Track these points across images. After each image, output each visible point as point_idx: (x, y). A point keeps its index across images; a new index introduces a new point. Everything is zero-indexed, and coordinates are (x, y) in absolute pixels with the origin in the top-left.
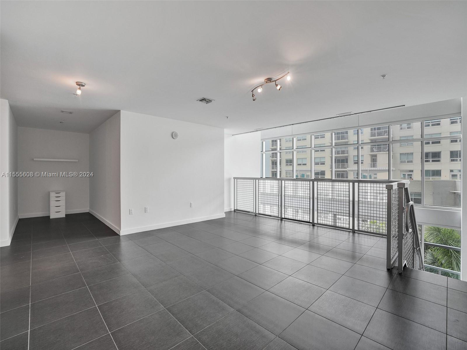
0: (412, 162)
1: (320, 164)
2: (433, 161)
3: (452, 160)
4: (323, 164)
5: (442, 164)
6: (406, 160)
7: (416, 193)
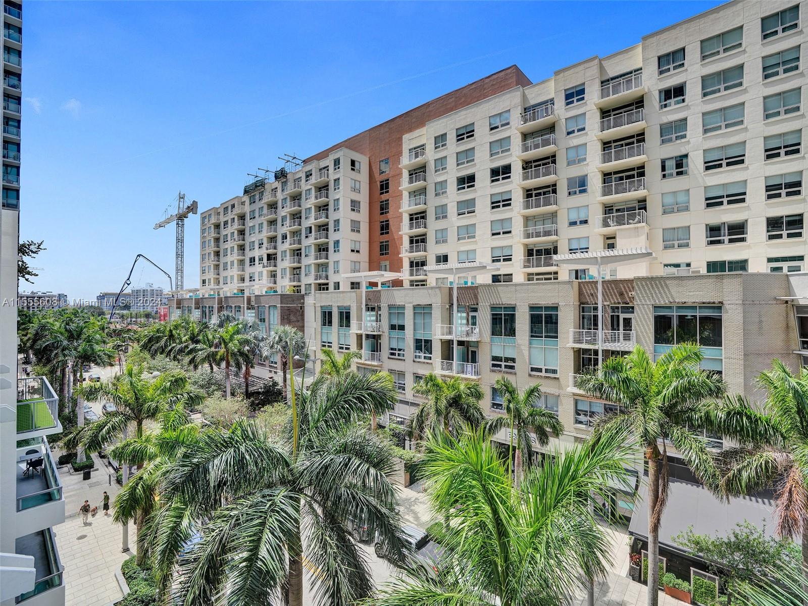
0: (687, 245)
1: (502, 260)
2: (731, 241)
3: (771, 237)
4: (508, 259)
5: (749, 247)
6: (676, 243)
7: (704, 303)
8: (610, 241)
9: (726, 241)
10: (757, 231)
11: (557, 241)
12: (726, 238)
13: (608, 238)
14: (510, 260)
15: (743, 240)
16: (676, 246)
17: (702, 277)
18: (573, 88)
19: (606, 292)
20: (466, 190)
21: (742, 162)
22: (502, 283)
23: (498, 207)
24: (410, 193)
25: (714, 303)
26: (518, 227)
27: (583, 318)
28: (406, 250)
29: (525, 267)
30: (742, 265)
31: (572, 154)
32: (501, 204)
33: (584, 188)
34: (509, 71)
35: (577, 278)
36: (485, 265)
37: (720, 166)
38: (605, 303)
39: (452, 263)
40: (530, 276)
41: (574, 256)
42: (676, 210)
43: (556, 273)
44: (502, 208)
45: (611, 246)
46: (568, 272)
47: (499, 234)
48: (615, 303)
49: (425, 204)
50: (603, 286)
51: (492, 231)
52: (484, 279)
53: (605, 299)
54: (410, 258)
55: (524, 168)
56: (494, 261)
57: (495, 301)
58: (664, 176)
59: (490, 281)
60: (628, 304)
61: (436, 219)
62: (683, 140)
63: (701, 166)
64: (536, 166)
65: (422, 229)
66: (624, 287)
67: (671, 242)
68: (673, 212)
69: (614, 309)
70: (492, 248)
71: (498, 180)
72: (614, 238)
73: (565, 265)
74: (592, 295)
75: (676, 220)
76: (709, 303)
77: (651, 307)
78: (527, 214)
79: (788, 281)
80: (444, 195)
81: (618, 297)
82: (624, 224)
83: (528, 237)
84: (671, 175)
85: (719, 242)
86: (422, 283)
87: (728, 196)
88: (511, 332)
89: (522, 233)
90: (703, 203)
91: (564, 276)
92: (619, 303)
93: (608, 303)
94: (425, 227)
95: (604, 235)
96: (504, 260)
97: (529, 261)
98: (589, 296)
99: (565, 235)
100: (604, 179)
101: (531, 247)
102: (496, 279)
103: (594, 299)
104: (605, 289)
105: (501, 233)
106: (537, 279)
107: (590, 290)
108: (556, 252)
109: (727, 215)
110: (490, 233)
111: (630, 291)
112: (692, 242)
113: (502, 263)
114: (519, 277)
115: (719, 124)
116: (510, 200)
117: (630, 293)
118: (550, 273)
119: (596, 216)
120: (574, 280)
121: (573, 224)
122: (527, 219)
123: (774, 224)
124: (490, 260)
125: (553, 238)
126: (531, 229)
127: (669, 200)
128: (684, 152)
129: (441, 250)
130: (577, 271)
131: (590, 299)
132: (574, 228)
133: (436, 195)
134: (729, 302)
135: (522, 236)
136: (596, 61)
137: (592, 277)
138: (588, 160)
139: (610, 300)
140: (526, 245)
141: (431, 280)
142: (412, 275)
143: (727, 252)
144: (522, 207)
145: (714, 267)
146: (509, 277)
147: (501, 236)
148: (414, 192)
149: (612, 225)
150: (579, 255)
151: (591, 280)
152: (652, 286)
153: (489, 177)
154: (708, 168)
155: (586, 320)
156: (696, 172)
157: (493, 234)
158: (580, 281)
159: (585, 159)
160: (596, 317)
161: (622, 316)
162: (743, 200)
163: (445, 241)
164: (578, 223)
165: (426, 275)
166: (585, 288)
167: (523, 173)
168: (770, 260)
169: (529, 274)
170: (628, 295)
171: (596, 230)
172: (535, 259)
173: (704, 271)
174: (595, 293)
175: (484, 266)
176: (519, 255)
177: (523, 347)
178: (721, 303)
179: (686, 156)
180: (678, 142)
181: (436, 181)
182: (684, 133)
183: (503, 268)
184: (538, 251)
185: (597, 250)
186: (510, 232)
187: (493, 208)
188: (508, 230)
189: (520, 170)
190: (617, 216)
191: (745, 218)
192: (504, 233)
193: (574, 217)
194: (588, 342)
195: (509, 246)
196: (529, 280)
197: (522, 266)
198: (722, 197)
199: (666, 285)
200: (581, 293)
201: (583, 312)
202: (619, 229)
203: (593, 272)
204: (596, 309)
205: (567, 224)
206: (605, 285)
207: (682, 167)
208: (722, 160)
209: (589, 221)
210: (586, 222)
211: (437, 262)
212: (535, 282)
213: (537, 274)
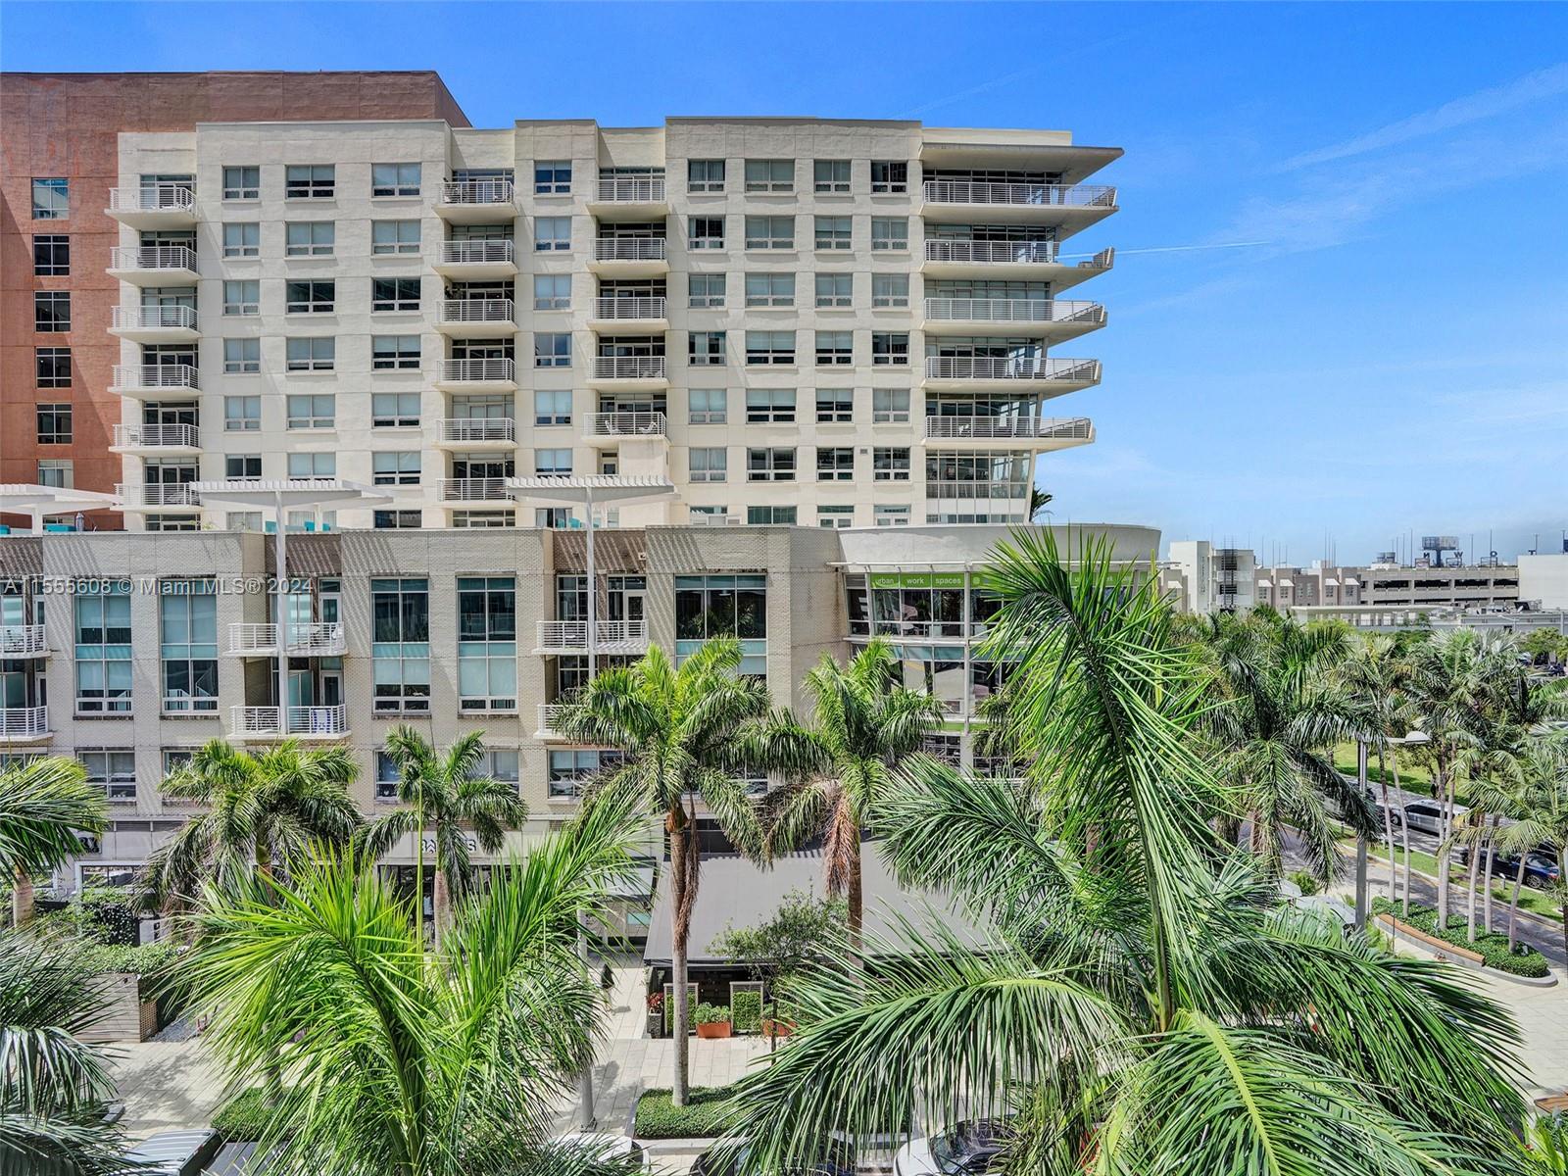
0: (722, 478)
2: (777, 477)
3: (821, 477)
4: (411, 479)
5: (797, 488)
6: (708, 473)
7: (743, 571)
8: (609, 461)
9: (772, 477)
10: (806, 465)
11: (512, 452)
12: (772, 472)
13: (604, 455)
14: (416, 481)
15: (790, 477)
16: (708, 478)
17: (741, 530)
18: (550, 162)
19: (601, 551)
20: (311, 314)
21: (790, 360)
22: (398, 530)
23: (391, 365)
24: (143, 290)
25: (756, 571)
26: (433, 413)
27: (562, 598)
28: (134, 438)
29: (448, 497)
30: (787, 514)
31: (545, 288)
32: (397, 360)
33: (564, 357)
34: (422, 79)
35: (550, 524)
36: (356, 488)
37: (766, 360)
38: (600, 572)
39: (273, 478)
40: (458, 518)
41: (545, 483)
42: (708, 420)
43: (511, 513)
44: (397, 370)
45: (610, 470)
46: (534, 511)
47: (391, 423)
48: (615, 572)
49: (194, 326)
50: (595, 540)
51: (373, 415)
52: (355, 518)
53: (600, 564)
54: (145, 459)
55: (448, 295)
56: (378, 481)
57: (382, 568)
58: (693, 360)
59: (370, 525)
60: (636, 572)
61: (228, 368)
62: (720, 308)
63: (743, 357)
64: (473, 296)
65: (183, 387)
66: (631, 544)
67: (701, 472)
68: (703, 422)
69: (614, 582)
70: (374, 453)
71: (390, 307)
72: (615, 455)
73: (528, 498)
74: (577, 556)
75: (707, 436)
76: (750, 571)
77: (671, 577)
78: (454, 391)
79: (838, 539)
80: (251, 316)
81: (621, 561)
82: (631, 433)
83: (456, 438)
84: (703, 360)
85: (762, 477)
86: (188, 523)
87: (775, 408)
88: (420, 632)
89: (442, 427)
90: (744, 414)
91: (526, 519)
92: (622, 571)
93: (605, 571)
94: (194, 385)
95: (599, 449)
96: (403, 481)
97: (456, 486)
98: (571, 559)
99: (529, 443)
100: (601, 347)
101: (461, 458)
102: (383, 519)
103: (579, 563)
104: (599, 547)
105: (397, 423)
106: (474, 524)
107: (573, 547)
108: (511, 473)
109: (772, 437)
110: (369, 420)
111: (640, 551)
112: (730, 474)
113: (397, 486)
114: (435, 518)
115: (765, 297)
116: (418, 354)
117: (639, 554)
118: (499, 513)
119: (585, 413)
120: (546, 528)
121: (544, 421)
122: (453, 401)
123: (825, 457)
124: (369, 478)
125: (506, 444)
126: (461, 422)
127: (699, 401)
128: (721, 329)
129: (243, 445)
130: (550, 512)
131: (574, 564)
132: (544, 428)
133: (227, 311)
134: (774, 570)
135: (442, 434)
136: (592, 129)
137: (576, 524)
138: (573, 307)
139: (606, 564)
140: (451, 454)
141: (214, 517)
142: (151, 499)
143: (772, 494)
144: (442, 374)
145: (757, 514)
146: (412, 518)
147: (396, 428)
148: (160, 290)
149: (611, 431)
150: (554, 482)
151: (575, 530)
152: (673, 542)
153: (370, 297)
154: (751, 361)
155: (566, 603)
156: (736, 364)
157: (378, 424)
158: (556, 530)
159: (567, 304)
160: (584, 596)
161: (628, 594)
162: (791, 418)
163: (253, 425)
164: (554, 420)
165: (198, 503)
166: (564, 543)
167: (446, 304)
168: (821, 509)
169: (457, 513)
170: (637, 558)
171: (583, 438)
172: (469, 483)
173: (744, 521)
174: (582, 552)
175: (354, 491)
176: (435, 472)
177: (444, 662)
178: (765, 570)
179: (723, 334)
180: (713, 309)
181: (227, 278)
182: (721, 297)
183: (400, 498)
184: (475, 467)
185: (585, 476)
186: (416, 423)
187: (378, 365)
188: (413, 418)
189: (442, 298)
190: (620, 416)
191: (795, 445)
192: (402, 423)
193: (546, 409)
194: (570, 644)
195: (415, 452)
196: (456, 526)
197: (443, 496)
198: (767, 408)
199: (692, 539)
200: (557, 554)
201: (562, 587)
202: (622, 441)
203: (579, 513)
204: (583, 581)
205: (533, 420)
206: (599, 540)
207: (718, 352)
208: (768, 352)
209: (574, 420)
210: (567, 420)
211: (229, 475)
212: (469, 528)
213: (474, 514)
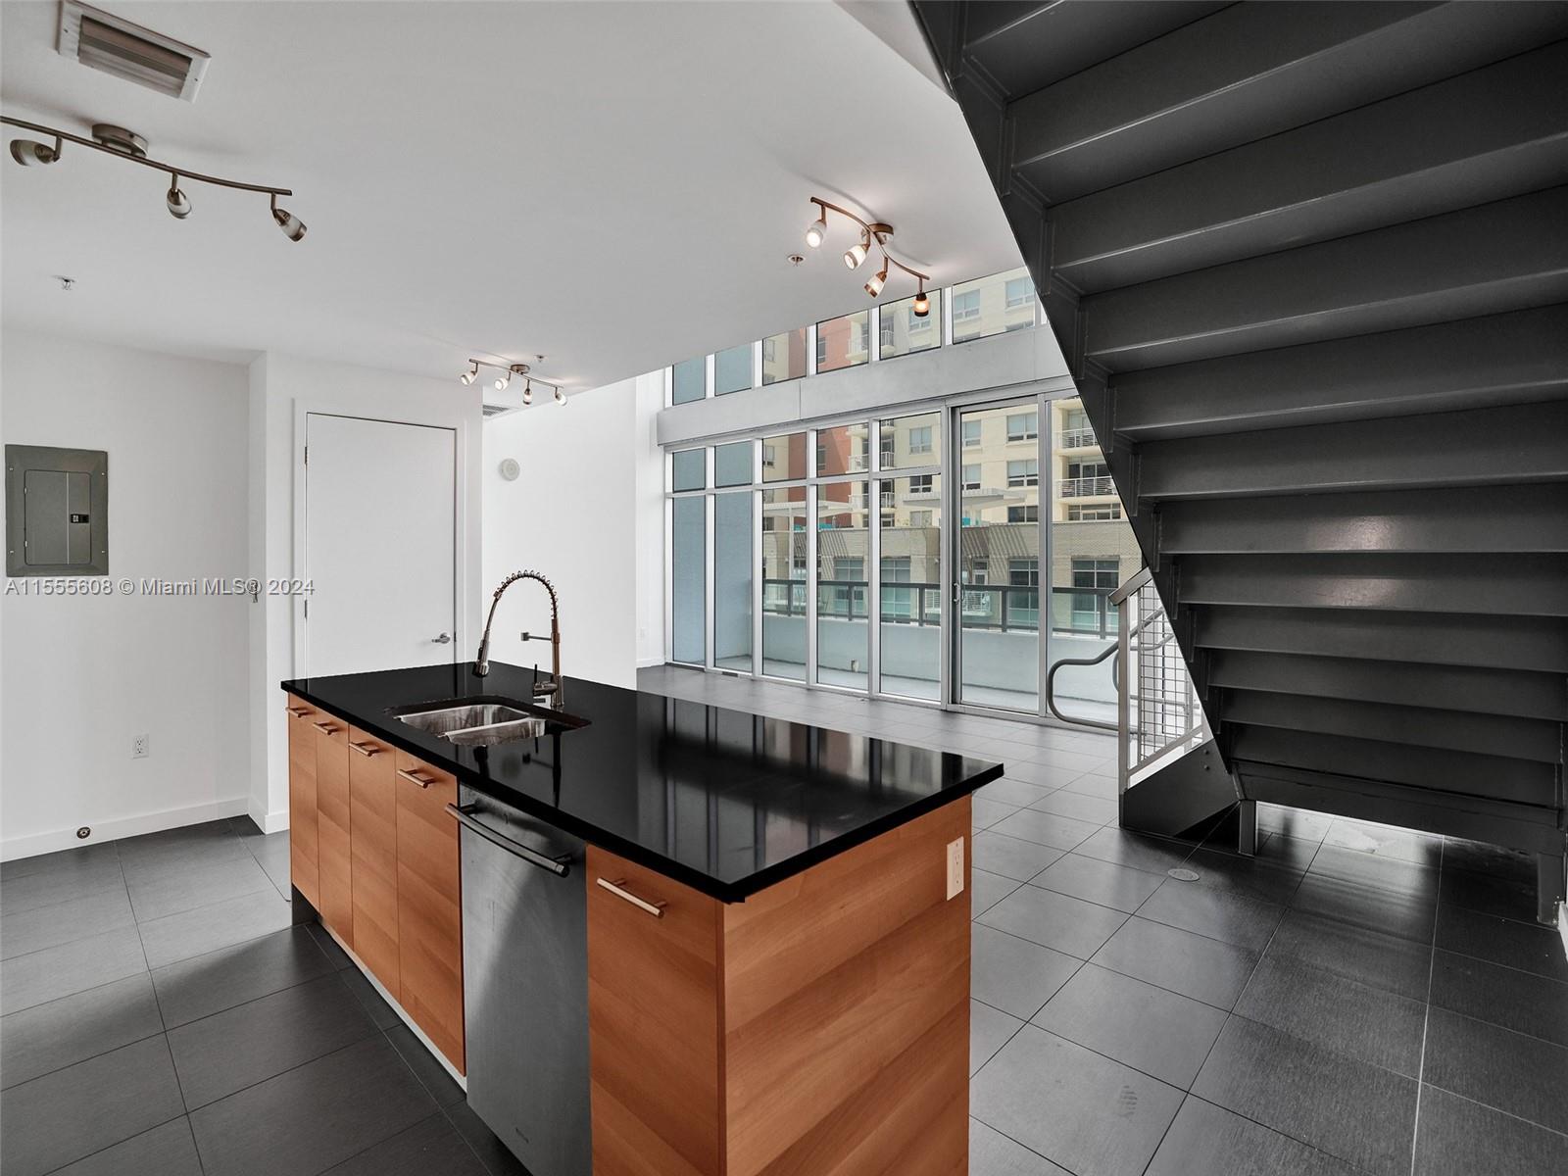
22: (1026, 523)
29: (1067, 494)
36: (1001, 493)
40: (1073, 513)
47: (1020, 438)
51: (1008, 432)
52: (995, 515)
56: (1011, 484)
57: (1017, 552)
59: (1004, 520)
70: (1008, 463)
83: (1071, 445)
89: (1060, 438)
96: (1030, 483)
97: (1071, 484)
101: (1074, 462)
102: (1015, 514)
105: (1025, 437)
106: (1085, 516)
110: (1004, 437)
113: (1026, 488)
118: (1107, 506)
122: (1069, 417)
124: (1005, 482)
126: (1075, 432)
135: (1064, 443)
140: (1067, 459)
147: (1025, 442)
157: (1011, 439)
163: (926, 448)
165: (893, 507)
169: (1071, 507)
172: (1081, 484)
175: (999, 496)
176: (1054, 474)
184: (1087, 468)
192: (1029, 437)
196: (1071, 519)
211: (911, 485)
212: (1081, 521)
213: (1085, 507)
